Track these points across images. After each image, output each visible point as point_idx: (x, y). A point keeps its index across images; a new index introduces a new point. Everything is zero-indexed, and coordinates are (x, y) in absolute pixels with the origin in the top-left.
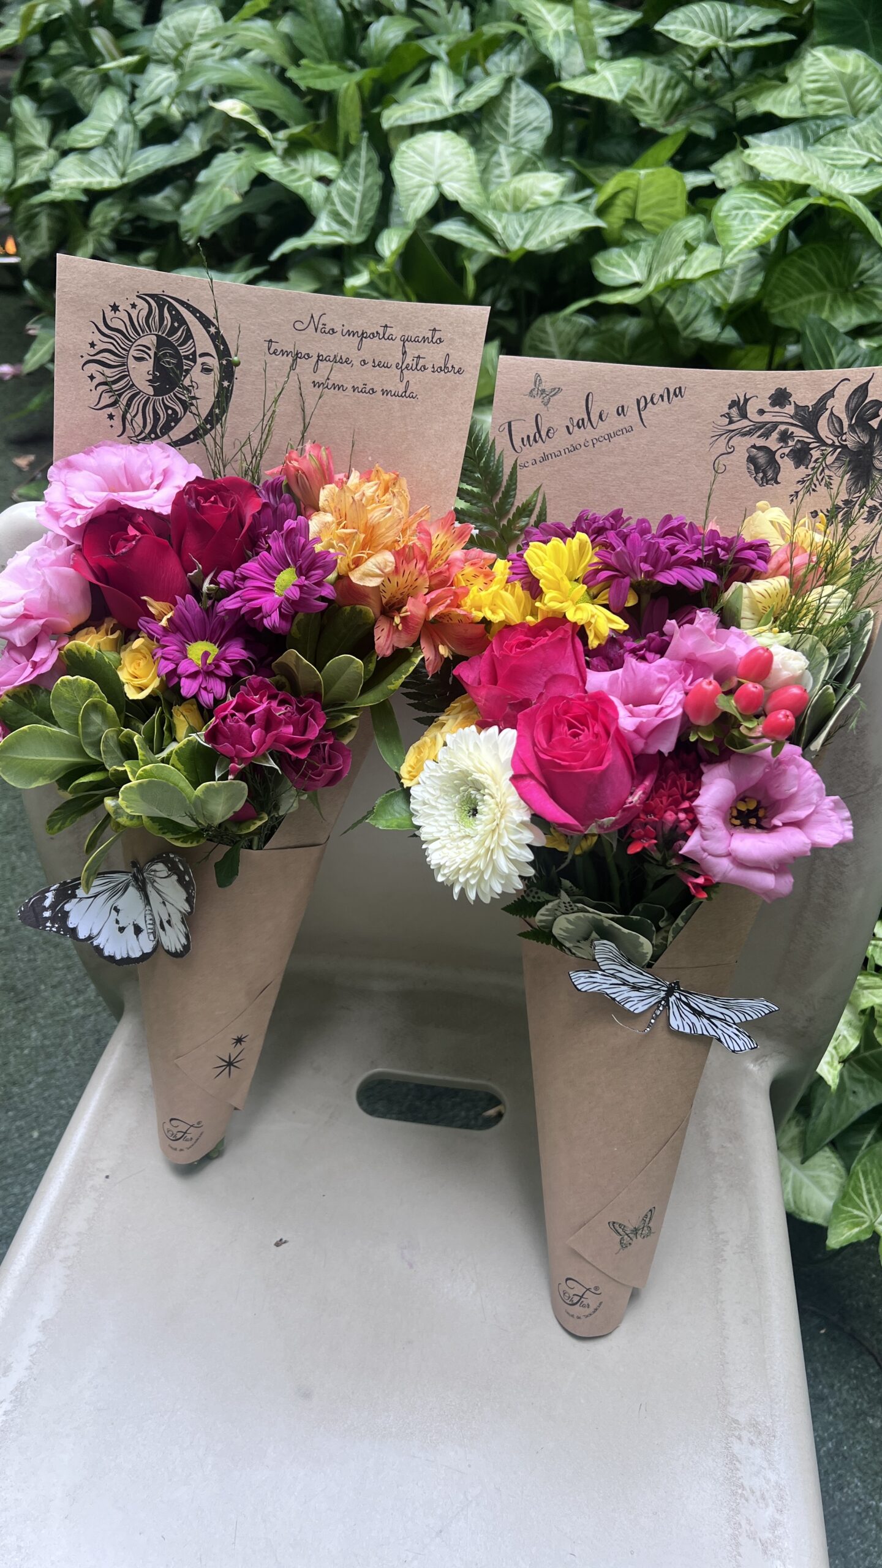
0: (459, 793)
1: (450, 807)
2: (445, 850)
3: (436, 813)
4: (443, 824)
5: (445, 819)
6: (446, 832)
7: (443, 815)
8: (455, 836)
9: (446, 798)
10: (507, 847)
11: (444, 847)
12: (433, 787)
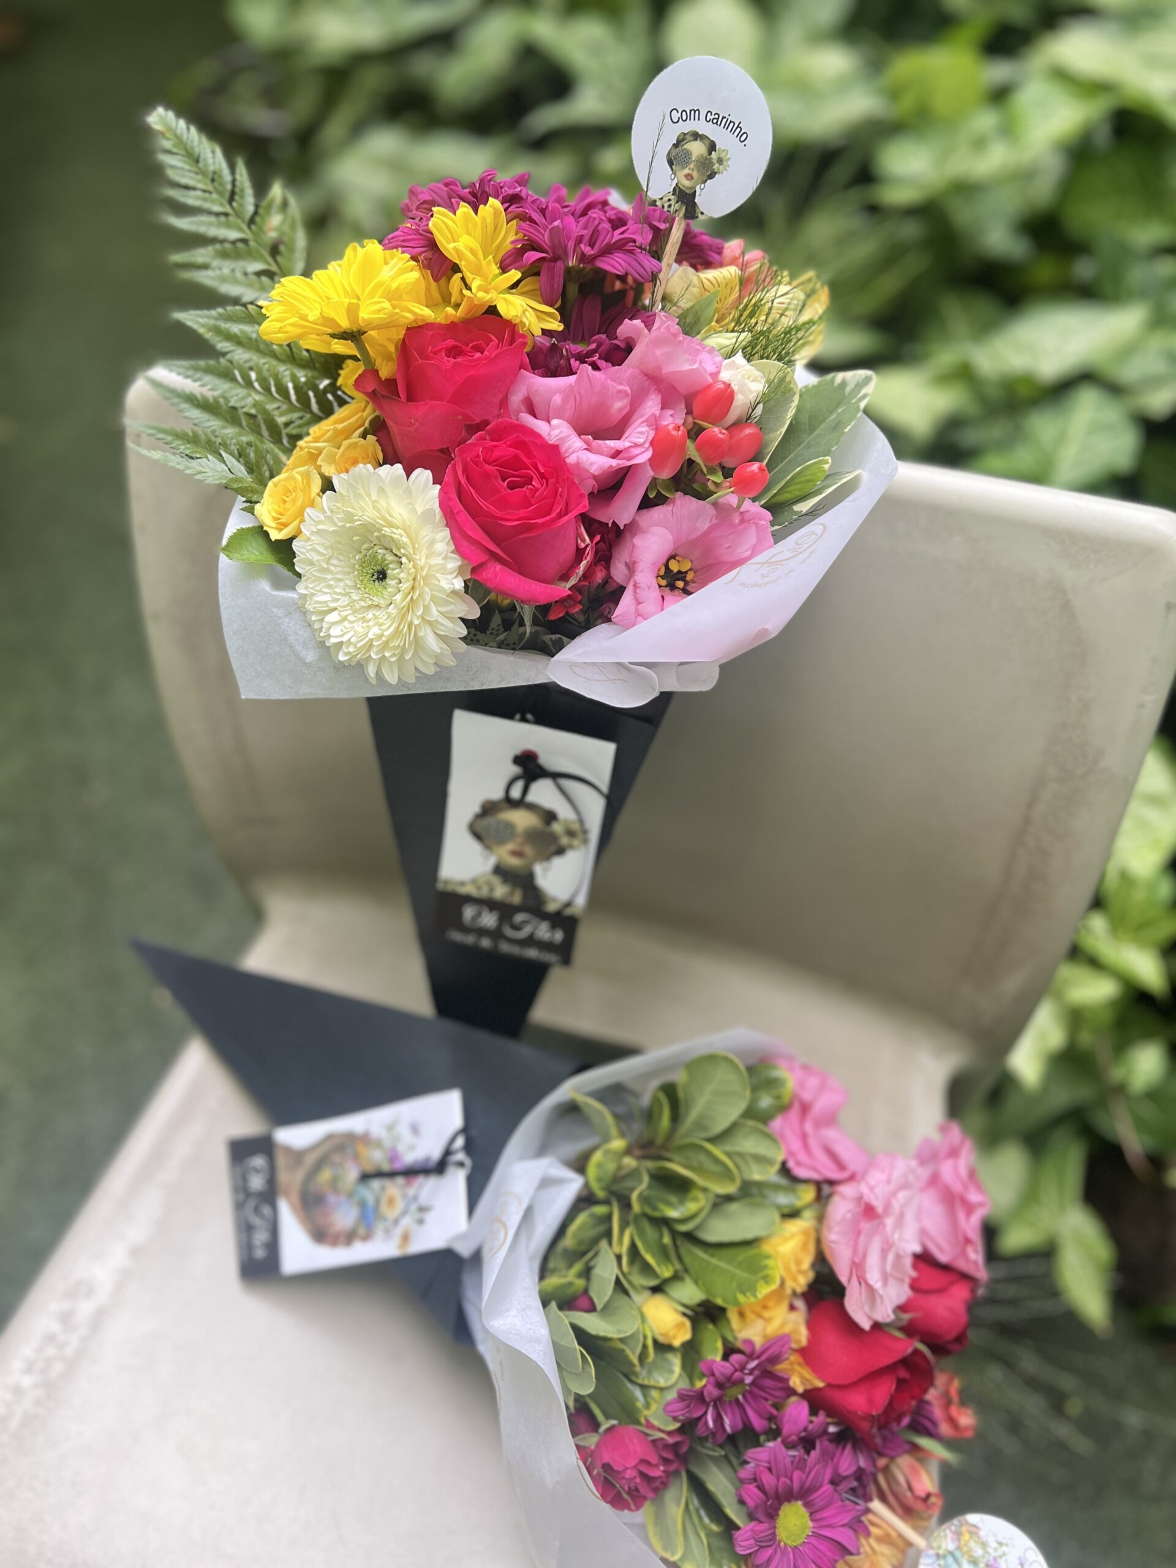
0: (360, 552)
1: (347, 570)
2: (346, 623)
3: (329, 576)
4: (338, 590)
5: (342, 584)
6: (345, 601)
7: (341, 580)
8: (357, 607)
9: (340, 557)
10: (437, 621)
11: (345, 619)
12: (323, 544)
